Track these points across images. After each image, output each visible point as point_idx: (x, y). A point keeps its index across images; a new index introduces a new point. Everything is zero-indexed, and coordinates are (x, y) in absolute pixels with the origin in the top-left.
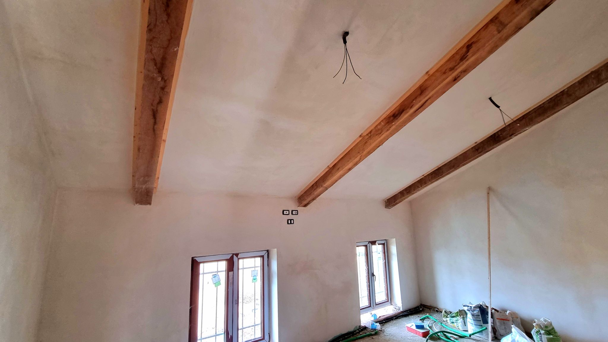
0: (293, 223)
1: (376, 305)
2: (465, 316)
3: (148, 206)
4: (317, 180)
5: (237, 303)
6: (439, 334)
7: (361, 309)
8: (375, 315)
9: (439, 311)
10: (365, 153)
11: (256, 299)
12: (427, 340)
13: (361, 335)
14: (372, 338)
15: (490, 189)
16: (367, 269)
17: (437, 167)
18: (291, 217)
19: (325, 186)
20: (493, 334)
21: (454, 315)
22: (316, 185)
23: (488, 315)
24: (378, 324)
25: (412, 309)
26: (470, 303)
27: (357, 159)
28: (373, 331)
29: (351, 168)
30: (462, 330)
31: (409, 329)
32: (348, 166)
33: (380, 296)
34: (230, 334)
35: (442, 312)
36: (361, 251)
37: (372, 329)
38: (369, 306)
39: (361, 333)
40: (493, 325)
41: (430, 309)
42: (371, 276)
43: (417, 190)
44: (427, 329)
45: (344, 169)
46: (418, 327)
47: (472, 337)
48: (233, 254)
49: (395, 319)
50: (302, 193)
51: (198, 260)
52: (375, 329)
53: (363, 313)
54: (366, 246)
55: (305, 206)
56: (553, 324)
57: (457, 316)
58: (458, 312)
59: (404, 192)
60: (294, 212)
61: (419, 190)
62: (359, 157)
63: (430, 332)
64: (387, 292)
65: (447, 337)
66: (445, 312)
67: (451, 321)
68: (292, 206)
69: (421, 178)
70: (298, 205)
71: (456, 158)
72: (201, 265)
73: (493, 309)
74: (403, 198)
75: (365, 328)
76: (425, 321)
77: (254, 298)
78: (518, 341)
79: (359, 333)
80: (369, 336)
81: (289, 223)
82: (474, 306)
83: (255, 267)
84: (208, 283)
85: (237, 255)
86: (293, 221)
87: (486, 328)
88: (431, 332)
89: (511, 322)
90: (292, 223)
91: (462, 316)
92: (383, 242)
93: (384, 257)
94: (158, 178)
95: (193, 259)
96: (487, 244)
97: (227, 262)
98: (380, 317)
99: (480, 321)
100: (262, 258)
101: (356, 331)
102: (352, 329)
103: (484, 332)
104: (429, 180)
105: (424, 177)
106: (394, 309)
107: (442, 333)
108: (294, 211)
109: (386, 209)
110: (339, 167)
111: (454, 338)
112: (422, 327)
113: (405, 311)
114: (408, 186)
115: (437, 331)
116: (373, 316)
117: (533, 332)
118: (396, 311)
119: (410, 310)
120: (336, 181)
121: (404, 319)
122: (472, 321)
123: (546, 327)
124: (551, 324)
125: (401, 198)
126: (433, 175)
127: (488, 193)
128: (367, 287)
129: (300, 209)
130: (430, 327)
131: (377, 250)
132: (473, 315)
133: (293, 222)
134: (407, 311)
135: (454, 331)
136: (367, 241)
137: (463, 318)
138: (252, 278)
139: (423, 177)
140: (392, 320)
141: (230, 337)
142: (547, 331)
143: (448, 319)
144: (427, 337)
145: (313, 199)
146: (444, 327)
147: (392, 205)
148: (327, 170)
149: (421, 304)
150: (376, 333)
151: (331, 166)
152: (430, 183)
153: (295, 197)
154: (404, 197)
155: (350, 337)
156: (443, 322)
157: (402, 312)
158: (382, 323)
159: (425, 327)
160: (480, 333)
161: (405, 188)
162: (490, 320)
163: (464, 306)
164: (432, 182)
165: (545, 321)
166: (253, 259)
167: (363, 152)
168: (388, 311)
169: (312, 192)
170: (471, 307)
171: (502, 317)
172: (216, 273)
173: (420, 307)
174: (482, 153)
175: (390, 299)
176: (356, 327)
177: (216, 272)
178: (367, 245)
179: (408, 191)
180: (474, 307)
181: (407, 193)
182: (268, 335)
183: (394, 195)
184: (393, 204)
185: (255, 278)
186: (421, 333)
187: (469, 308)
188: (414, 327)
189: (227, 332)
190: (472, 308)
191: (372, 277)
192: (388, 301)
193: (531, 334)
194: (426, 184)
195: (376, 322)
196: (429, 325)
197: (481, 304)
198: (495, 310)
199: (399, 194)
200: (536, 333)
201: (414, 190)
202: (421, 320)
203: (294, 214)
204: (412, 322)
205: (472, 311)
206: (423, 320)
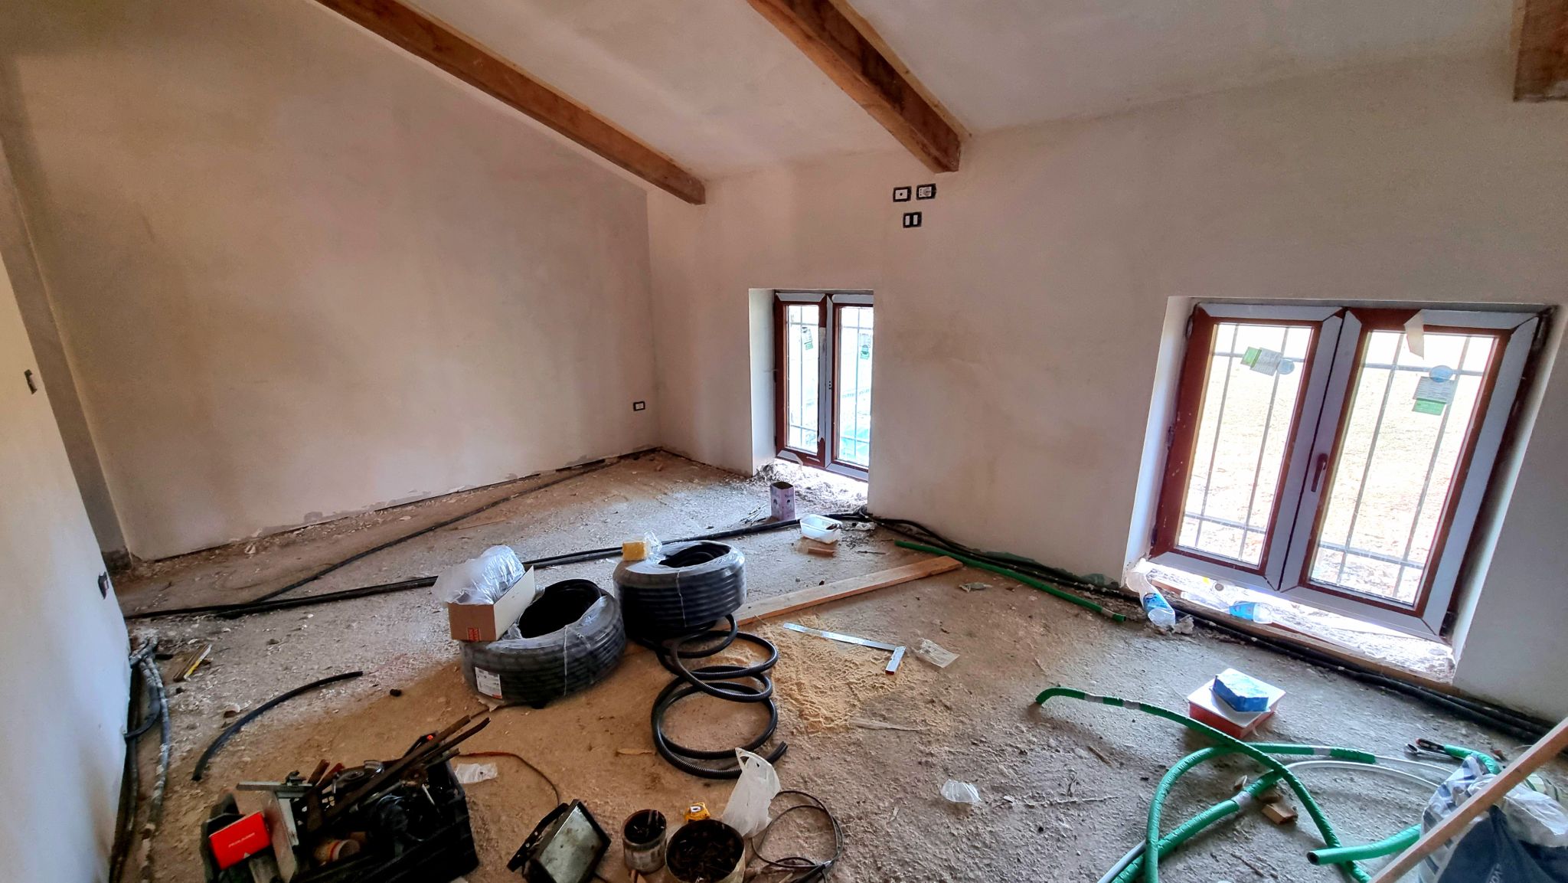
5: (831, 386)
18: (913, 206)
34: (821, 436)
60: (924, 191)
80: (1089, 608)
81: (916, 217)
85: (831, 296)
92: (1497, 322)
95: (776, 294)
129: (940, 178)
150: (1118, 618)
176: (1101, 577)
192: (1418, 615)
203: (923, 198)
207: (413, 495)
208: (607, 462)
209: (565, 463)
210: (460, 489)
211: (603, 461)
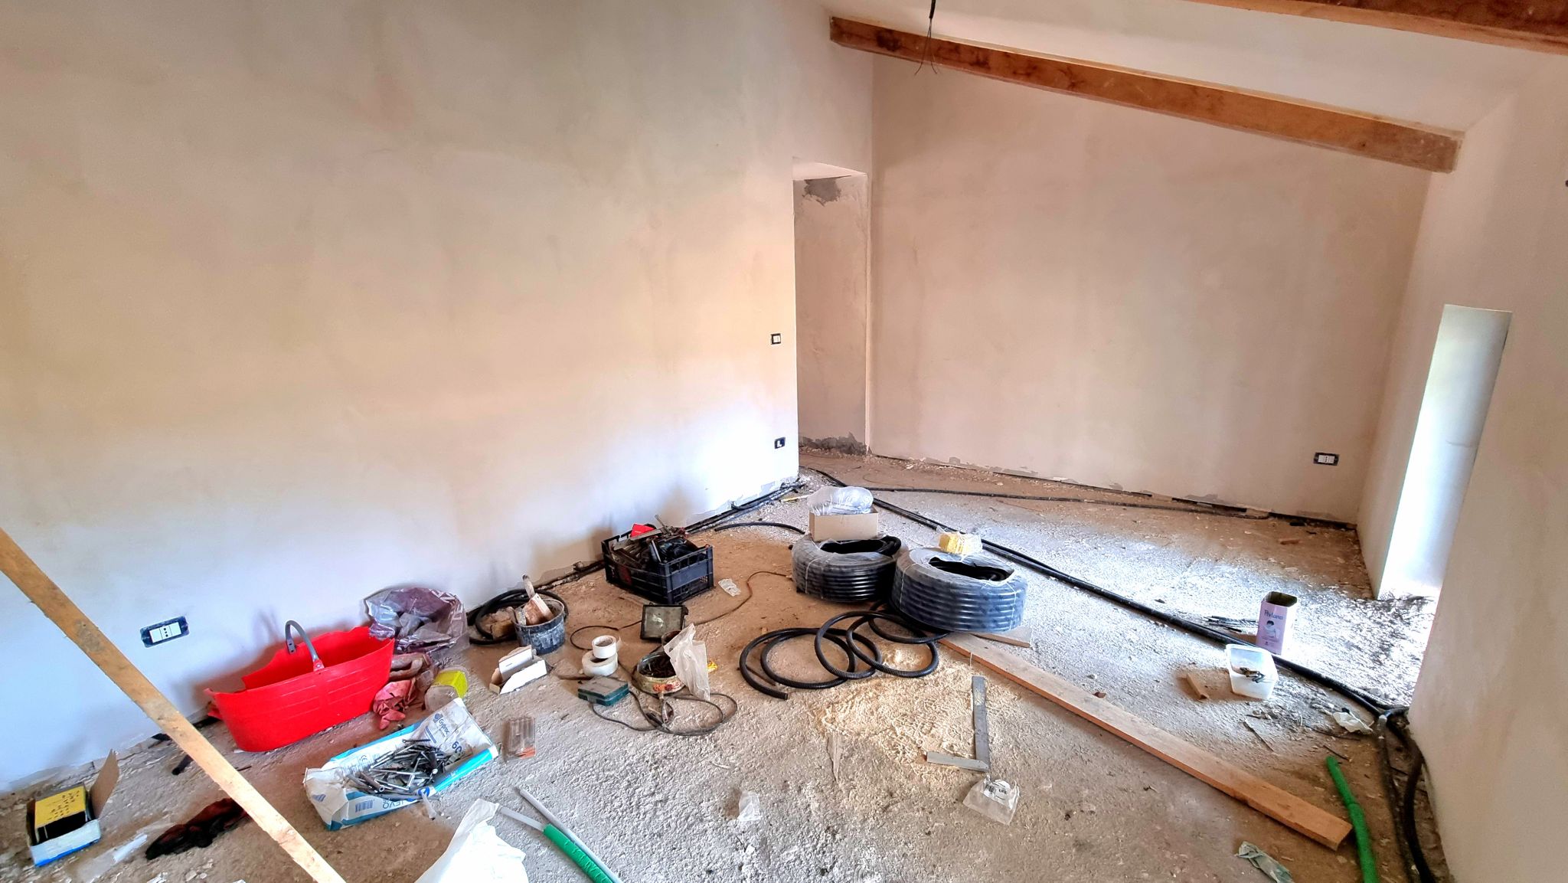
207: (1022, 470)
208: (1248, 513)
209: (1187, 494)
210: (1063, 479)
211: (1244, 510)
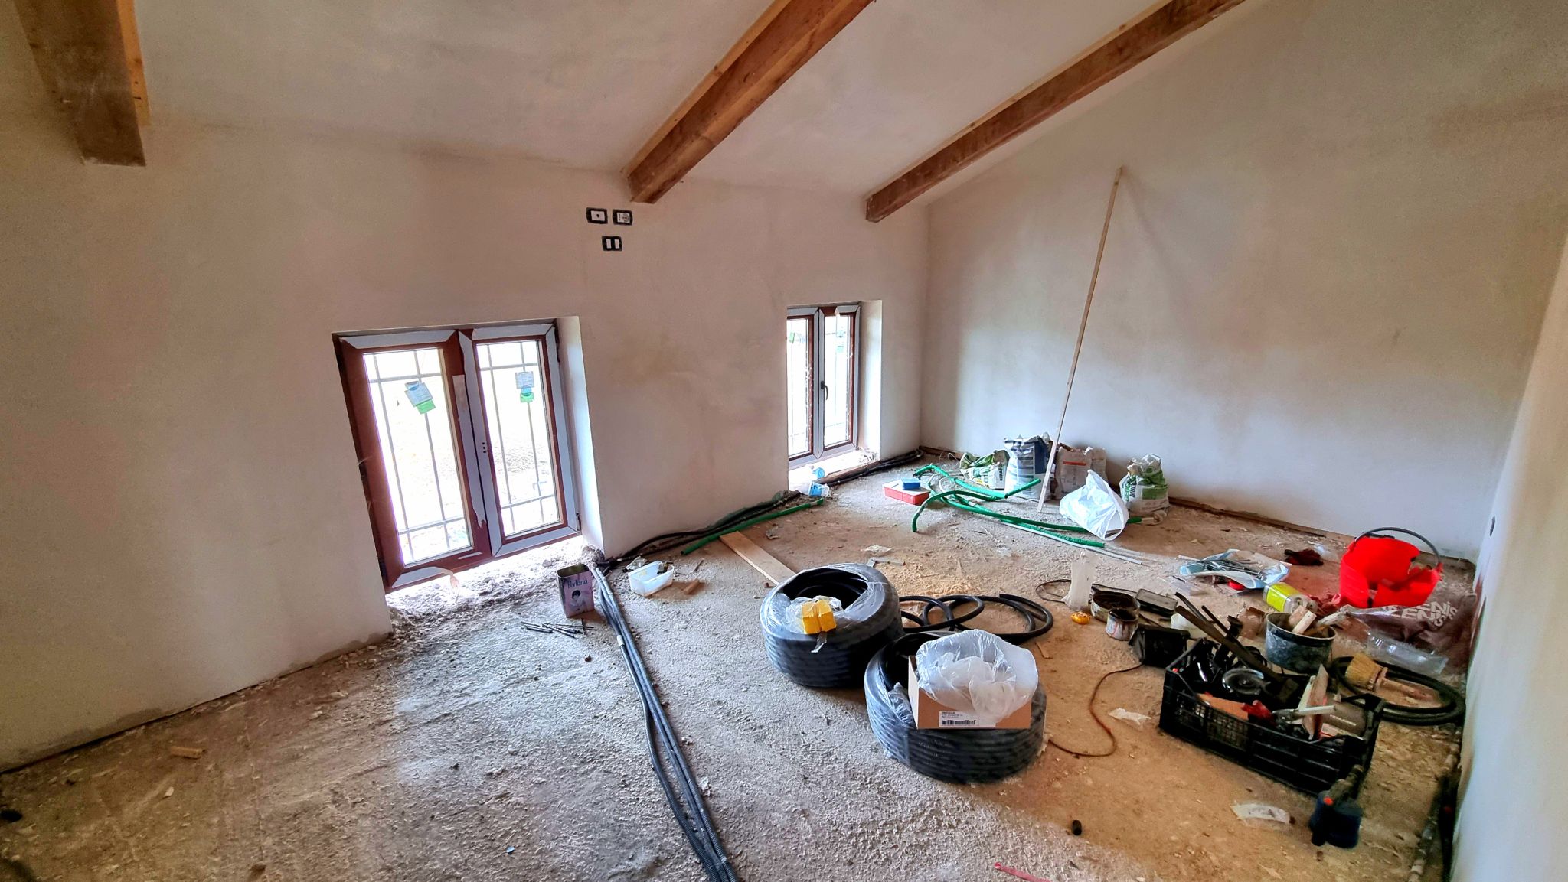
0: (620, 249)
1: (825, 449)
2: (1004, 463)
3: (136, 168)
4: (686, 112)
5: (486, 449)
6: (947, 497)
7: (790, 460)
8: (821, 469)
9: (954, 458)
10: (825, 21)
11: (538, 461)
12: (923, 507)
13: (787, 508)
14: (812, 512)
15: (1122, 171)
16: (809, 373)
17: (1012, 99)
18: (611, 229)
19: (705, 134)
20: (1049, 491)
21: (984, 461)
22: (681, 130)
23: (1049, 457)
24: (826, 486)
25: (901, 456)
26: (1020, 437)
27: (800, 46)
28: (813, 499)
29: (784, 76)
30: (994, 488)
31: (890, 492)
32: (772, 70)
33: (835, 429)
34: (480, 518)
35: (960, 460)
36: (797, 329)
37: (811, 497)
38: (809, 452)
39: (787, 505)
40: (1053, 476)
41: (937, 455)
42: (817, 387)
43: (950, 169)
44: (924, 489)
45: (764, 78)
46: (909, 486)
47: (1010, 498)
48: (457, 330)
49: (863, 476)
50: (642, 158)
51: (356, 343)
52: (819, 497)
53: (793, 467)
54: (811, 318)
55: (652, 199)
56: (1163, 467)
57: (990, 463)
58: (992, 455)
59: (918, 174)
60: (621, 217)
61: (956, 170)
62: (806, 39)
63: (930, 494)
64: (850, 423)
65: (961, 501)
66: (968, 457)
67: (975, 473)
68: (613, 197)
69: (965, 133)
70: (631, 196)
71: (1063, 75)
72: (368, 359)
73: (1061, 445)
74: (913, 191)
75: (798, 495)
76: (923, 477)
77: (534, 460)
78: (1091, 497)
79: (783, 504)
80: (804, 508)
81: (609, 246)
82: (1026, 441)
83: (524, 365)
84: (398, 404)
85: (468, 332)
86: (620, 242)
87: (1040, 481)
88: (932, 494)
89: (1088, 466)
90: (617, 246)
91: (998, 463)
92: (852, 309)
93: (852, 346)
94: (139, 62)
95: (338, 340)
96: (1082, 312)
97: (441, 350)
98: (830, 474)
99: (1032, 468)
100: (540, 343)
101: (777, 502)
102: (768, 499)
103: (1033, 489)
104: (986, 141)
105: (974, 130)
106: (863, 458)
107: (953, 495)
108: (621, 211)
109: (867, 221)
110: (746, 73)
111: (976, 502)
112: (916, 486)
113: (884, 462)
114: (928, 157)
115: (944, 492)
116: (817, 472)
117: (1123, 483)
118: (866, 462)
119: (894, 458)
120: (739, 120)
121: (881, 475)
122: (1017, 469)
123: (1149, 470)
124: (1159, 464)
125: (908, 189)
126: (998, 124)
127: (1116, 184)
128: (808, 412)
129: (638, 208)
130: (931, 487)
131: (837, 326)
132: (1020, 458)
133: (621, 246)
134: (889, 460)
135: (978, 490)
136: (815, 306)
137: (1001, 466)
138: (519, 391)
139: (971, 129)
140: (857, 478)
141: (480, 524)
142: (1148, 478)
143: (970, 470)
144: (923, 503)
145: (675, 178)
146: (959, 485)
147: (883, 211)
148: (714, 79)
149: (920, 447)
150: (819, 502)
151: (724, 68)
152: (987, 146)
153: (621, 172)
154: (917, 189)
155: (764, 513)
156: (959, 477)
157: (879, 462)
158: (834, 485)
159: (922, 486)
160: (1025, 491)
161: (922, 161)
162: (1050, 465)
163: (1006, 442)
164: (991, 145)
165: (1150, 459)
166: (516, 345)
167: (818, 22)
168: (850, 461)
169: (670, 155)
170: (1020, 443)
171: (1074, 460)
172: (417, 380)
173: (917, 452)
174: (1129, 63)
175: (855, 436)
176: (778, 493)
177: (413, 377)
178: (813, 316)
179: (928, 172)
180: (1025, 443)
181: (926, 176)
182: (576, 517)
183: (892, 182)
184: (885, 209)
185: (526, 391)
186: (912, 498)
187: (1016, 444)
188: (900, 488)
189: (472, 515)
190: (1023, 445)
191: (821, 391)
192: (852, 442)
193: (1119, 487)
194: (976, 151)
195: (823, 484)
196: (930, 484)
197: (1041, 437)
198: (1065, 447)
199: (904, 180)
200: (1128, 482)
201: (944, 169)
202: (915, 475)
203: (620, 223)
204: (898, 479)
205: (1020, 451)
206: (919, 475)
